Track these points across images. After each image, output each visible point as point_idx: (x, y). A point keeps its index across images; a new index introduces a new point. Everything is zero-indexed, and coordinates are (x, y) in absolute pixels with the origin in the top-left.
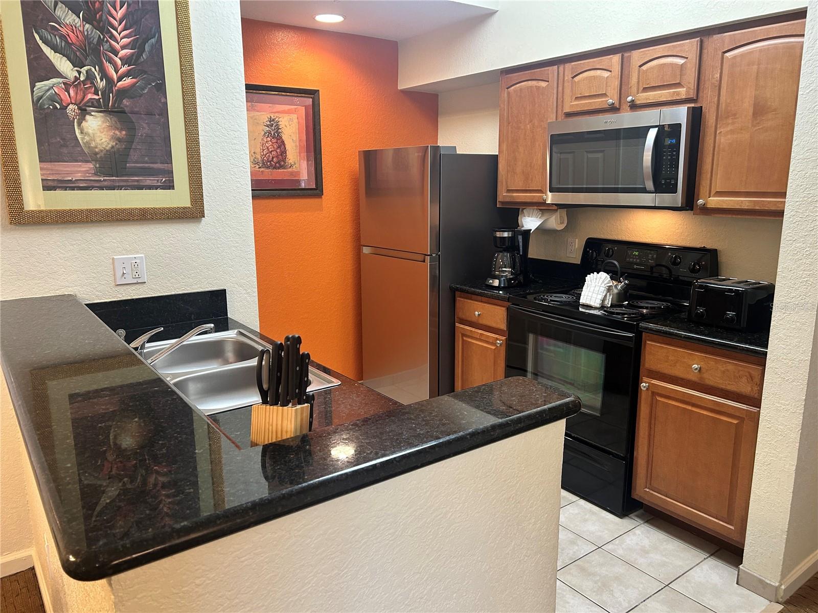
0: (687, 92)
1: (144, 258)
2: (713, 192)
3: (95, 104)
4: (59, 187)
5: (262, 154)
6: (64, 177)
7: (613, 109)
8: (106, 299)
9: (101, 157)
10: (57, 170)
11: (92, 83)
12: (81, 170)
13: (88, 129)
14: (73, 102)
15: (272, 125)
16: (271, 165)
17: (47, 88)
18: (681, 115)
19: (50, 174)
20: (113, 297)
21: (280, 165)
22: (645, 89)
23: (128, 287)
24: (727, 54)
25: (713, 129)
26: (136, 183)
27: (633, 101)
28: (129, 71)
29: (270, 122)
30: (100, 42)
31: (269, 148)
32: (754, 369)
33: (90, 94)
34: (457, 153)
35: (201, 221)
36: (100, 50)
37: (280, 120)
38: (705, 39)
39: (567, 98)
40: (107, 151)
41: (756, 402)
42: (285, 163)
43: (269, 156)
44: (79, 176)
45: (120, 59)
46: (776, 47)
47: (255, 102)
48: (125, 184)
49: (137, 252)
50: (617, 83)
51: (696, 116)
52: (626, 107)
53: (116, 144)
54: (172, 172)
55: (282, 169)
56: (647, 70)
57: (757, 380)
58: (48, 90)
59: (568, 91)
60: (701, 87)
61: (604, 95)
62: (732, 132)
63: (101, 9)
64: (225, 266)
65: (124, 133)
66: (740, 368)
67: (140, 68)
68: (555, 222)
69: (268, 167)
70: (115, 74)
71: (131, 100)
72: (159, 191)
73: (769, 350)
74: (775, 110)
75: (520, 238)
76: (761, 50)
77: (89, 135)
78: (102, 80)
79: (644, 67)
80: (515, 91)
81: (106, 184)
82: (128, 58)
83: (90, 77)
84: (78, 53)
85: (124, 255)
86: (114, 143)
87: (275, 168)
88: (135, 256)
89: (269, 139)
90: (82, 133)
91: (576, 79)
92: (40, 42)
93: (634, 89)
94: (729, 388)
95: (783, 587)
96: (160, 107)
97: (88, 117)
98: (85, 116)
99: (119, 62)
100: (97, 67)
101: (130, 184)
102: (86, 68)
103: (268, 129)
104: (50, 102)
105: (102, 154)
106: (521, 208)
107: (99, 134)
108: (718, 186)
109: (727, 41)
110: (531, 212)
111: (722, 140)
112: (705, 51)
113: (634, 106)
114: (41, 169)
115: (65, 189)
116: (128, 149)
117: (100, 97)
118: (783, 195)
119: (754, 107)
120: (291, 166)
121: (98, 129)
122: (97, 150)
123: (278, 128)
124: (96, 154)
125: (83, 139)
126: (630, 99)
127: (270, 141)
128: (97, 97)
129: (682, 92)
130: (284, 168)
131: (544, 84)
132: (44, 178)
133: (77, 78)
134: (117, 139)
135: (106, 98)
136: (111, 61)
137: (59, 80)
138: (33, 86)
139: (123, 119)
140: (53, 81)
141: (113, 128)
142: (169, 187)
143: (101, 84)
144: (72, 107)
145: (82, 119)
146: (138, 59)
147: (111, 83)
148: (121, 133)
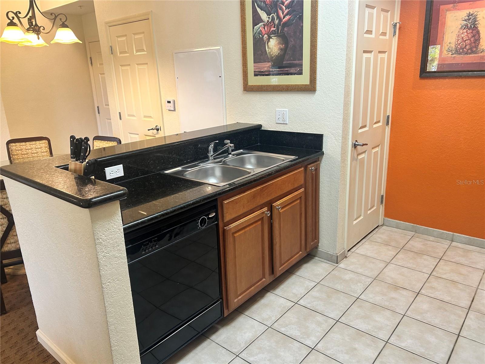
1: (287, 112)
3: (274, 33)
4: (259, 75)
5: (457, 43)
6: (261, 70)
8: (273, 129)
9: (274, 59)
10: (259, 67)
11: (274, 22)
12: (266, 66)
13: (270, 45)
14: (266, 33)
15: (469, 19)
16: (463, 51)
17: (258, 28)
19: (256, 69)
20: (275, 129)
21: (472, 50)
23: (281, 125)
26: (286, 72)
28: (288, 12)
29: (468, 17)
31: (464, 38)
33: (272, 28)
35: (315, 93)
36: (277, 4)
37: (478, 13)
40: (277, 56)
42: (477, 49)
43: (463, 44)
44: (266, 69)
45: (285, 6)
47: (457, 3)
48: (282, 72)
49: (286, 108)
53: (280, 52)
54: (302, 65)
55: (474, 54)
58: (258, 29)
64: (325, 121)
65: (284, 45)
67: (293, 9)
69: (460, 54)
70: (282, 15)
71: (288, 28)
72: (296, 76)
77: (270, 49)
78: (277, 20)
81: (275, 72)
82: (288, 5)
83: (273, 19)
84: (269, 8)
85: (280, 108)
86: (279, 52)
87: (466, 53)
88: (284, 110)
89: (465, 31)
90: (268, 48)
92: (256, 7)
96: (300, 29)
97: (271, 40)
98: (270, 39)
99: (284, 8)
100: (276, 13)
101: (284, 72)
102: (271, 15)
103: (465, 22)
104: (258, 35)
105: (274, 58)
107: (274, 48)
114: (254, 66)
115: (261, 75)
116: (285, 54)
117: (276, 28)
120: (482, 51)
121: (274, 45)
122: (273, 56)
123: (475, 20)
124: (272, 57)
125: (268, 51)
127: (466, 32)
128: (274, 29)
130: (476, 53)
132: (255, 70)
133: (268, 21)
134: (281, 49)
135: (278, 29)
136: (281, 9)
137: (262, 23)
138: (253, 28)
139: (284, 38)
140: (260, 24)
141: (279, 43)
142: (301, 73)
143: (277, 22)
144: (266, 36)
145: (269, 41)
146: (292, 5)
147: (280, 20)
148: (282, 46)
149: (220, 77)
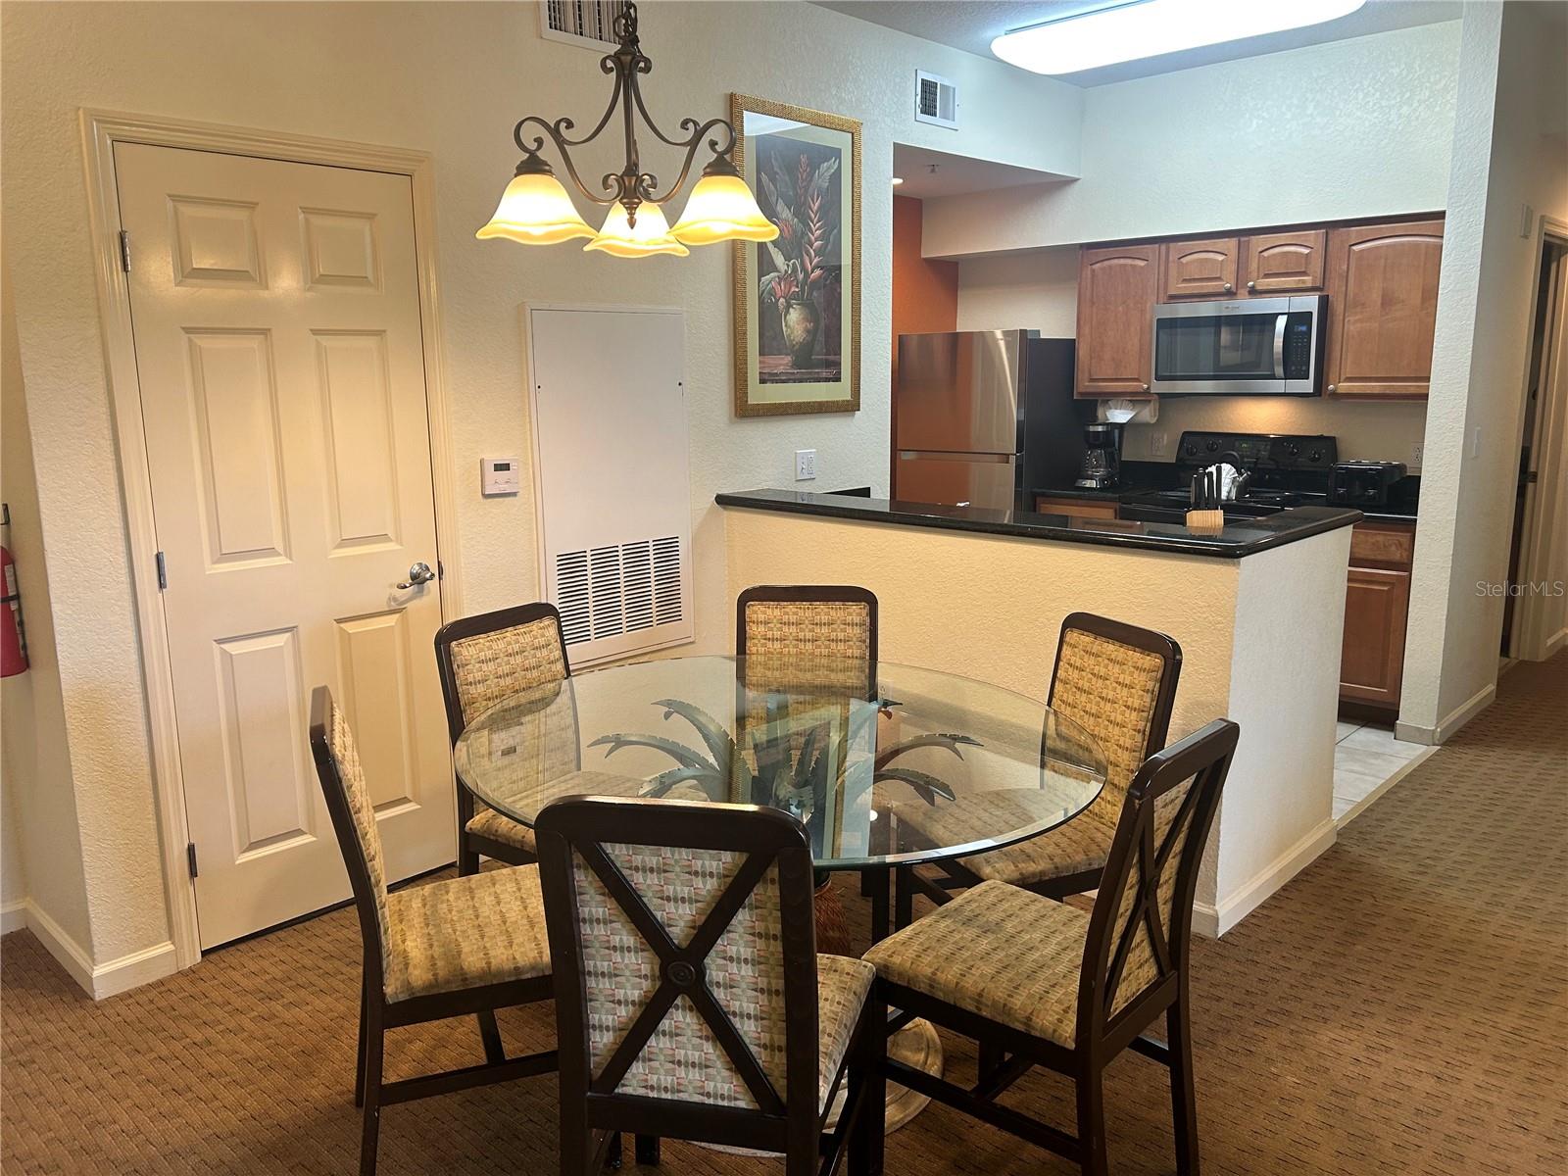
0: (1314, 281)
1: (816, 455)
2: (1343, 377)
3: (795, 297)
4: (769, 380)
6: (773, 370)
7: (1230, 294)
9: (797, 349)
10: (769, 363)
11: (795, 276)
12: (782, 363)
13: (790, 321)
14: (783, 295)
17: (768, 282)
18: (1310, 303)
19: (764, 367)
22: (1267, 276)
23: (803, 483)
24: (1354, 248)
25: (1341, 318)
26: (816, 376)
27: (1253, 287)
28: (819, 262)
30: (803, 234)
32: (1404, 537)
33: (793, 287)
34: (1042, 337)
35: (858, 414)
36: (802, 243)
38: (1330, 232)
39: (1172, 280)
40: (801, 343)
41: (1407, 566)
44: (781, 369)
45: (814, 250)
46: (1402, 244)
48: (809, 376)
50: (1234, 267)
51: (1324, 303)
52: (1245, 292)
53: (807, 336)
54: (841, 364)
56: (1269, 257)
57: (1406, 545)
58: (768, 284)
59: (1173, 272)
60: (1327, 276)
61: (1219, 279)
62: (1360, 321)
63: (804, 204)
65: (812, 324)
66: (1389, 538)
67: (825, 259)
68: (1148, 414)
70: (810, 266)
71: (818, 292)
72: (832, 383)
73: (1420, 518)
74: (1403, 301)
75: (1117, 431)
76: (1388, 246)
77: (790, 328)
78: (801, 272)
79: (1265, 254)
80: (1103, 269)
81: (798, 376)
82: (819, 250)
83: (795, 270)
84: (788, 248)
85: (803, 449)
86: (805, 335)
88: (810, 451)
90: (786, 326)
91: (1184, 260)
93: (1255, 274)
94: (1379, 558)
95: (1439, 730)
97: (791, 310)
98: (789, 309)
99: (813, 254)
100: (799, 260)
101: (813, 376)
102: (792, 261)
104: (769, 296)
105: (797, 347)
106: (1100, 399)
107: (796, 326)
108: (1348, 372)
109: (1353, 235)
110: (1120, 403)
111: (1352, 328)
112: (1330, 243)
113: (1254, 292)
114: (760, 362)
115: (773, 381)
116: (813, 340)
117: (799, 289)
118: (1428, 379)
119: (1383, 299)
121: (796, 322)
122: (794, 342)
124: (794, 346)
125: (786, 331)
126: (1251, 284)
128: (797, 290)
129: (1308, 281)
131: (1142, 263)
132: (760, 371)
133: (786, 272)
134: (808, 331)
135: (803, 290)
136: (809, 254)
137: (776, 274)
138: (759, 281)
139: (811, 312)
140: (772, 274)
141: (806, 319)
142: (838, 379)
143: (801, 276)
144: (782, 300)
145: (787, 312)
146: (825, 250)
147: (807, 275)
148: (810, 326)
149: (680, 384)
